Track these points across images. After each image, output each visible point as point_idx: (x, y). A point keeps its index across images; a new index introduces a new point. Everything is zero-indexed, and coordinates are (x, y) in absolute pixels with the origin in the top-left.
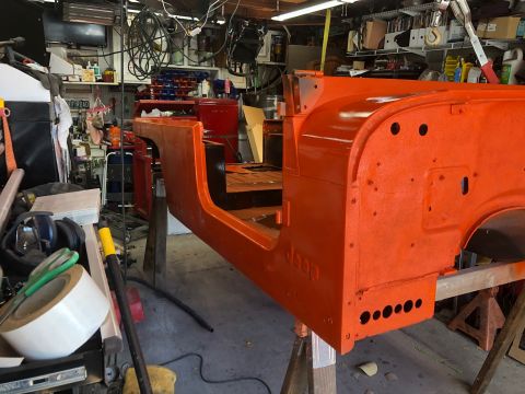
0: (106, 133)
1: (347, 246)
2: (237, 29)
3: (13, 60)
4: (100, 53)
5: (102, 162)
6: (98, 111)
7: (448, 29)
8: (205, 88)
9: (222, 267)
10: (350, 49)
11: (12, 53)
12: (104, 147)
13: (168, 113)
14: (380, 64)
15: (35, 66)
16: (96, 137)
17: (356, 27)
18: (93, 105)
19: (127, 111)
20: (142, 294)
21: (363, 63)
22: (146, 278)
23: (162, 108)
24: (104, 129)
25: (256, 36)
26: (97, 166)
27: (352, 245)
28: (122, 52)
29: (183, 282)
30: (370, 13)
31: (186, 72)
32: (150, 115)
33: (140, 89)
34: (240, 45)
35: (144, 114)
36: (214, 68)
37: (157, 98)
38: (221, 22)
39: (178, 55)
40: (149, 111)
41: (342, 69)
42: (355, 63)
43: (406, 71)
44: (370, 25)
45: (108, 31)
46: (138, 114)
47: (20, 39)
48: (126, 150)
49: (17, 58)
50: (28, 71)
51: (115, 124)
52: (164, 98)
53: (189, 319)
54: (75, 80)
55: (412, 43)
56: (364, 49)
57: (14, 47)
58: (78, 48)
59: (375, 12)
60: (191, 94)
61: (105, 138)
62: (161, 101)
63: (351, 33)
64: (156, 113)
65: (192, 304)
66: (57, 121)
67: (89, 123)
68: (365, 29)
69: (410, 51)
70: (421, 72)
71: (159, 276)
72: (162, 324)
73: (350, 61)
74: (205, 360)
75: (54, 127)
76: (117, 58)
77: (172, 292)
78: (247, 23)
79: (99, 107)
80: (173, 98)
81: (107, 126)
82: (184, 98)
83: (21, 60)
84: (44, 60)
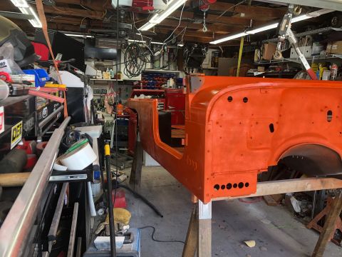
0: (115, 107)
1: (206, 151)
2: (190, 49)
3: (70, 69)
4: (114, 63)
5: (112, 124)
6: (111, 95)
7: (312, 48)
8: (171, 82)
9: (174, 185)
10: (256, 59)
11: (69, 66)
12: (114, 115)
13: (149, 97)
14: (272, 69)
15: (79, 72)
16: (109, 110)
17: (258, 47)
18: (109, 92)
19: (127, 95)
20: (127, 196)
21: (264, 68)
22: (129, 186)
23: (146, 94)
24: (114, 106)
25: (201, 53)
26: (109, 126)
27: (208, 151)
28: (116, 65)
29: (150, 191)
30: (266, 39)
31: (162, 74)
32: (139, 98)
33: (135, 83)
34: (191, 58)
35: (136, 96)
36: (177, 71)
37: (144, 88)
38: (181, 46)
39: (157, 64)
40: (138, 96)
41: (250, 71)
42: (259, 68)
43: (287, 72)
44: (266, 46)
45: (119, 51)
46: (133, 97)
47: (73, 59)
48: (125, 117)
49: (71, 68)
50: (75, 74)
51: (120, 102)
52: (148, 88)
53: (151, 210)
54: (100, 78)
55: (292, 56)
56: (263, 60)
57: (71, 63)
58: (103, 61)
59: (270, 38)
60: (163, 86)
61: (114, 110)
62: (146, 90)
63: (256, 50)
64: (142, 96)
65: (154, 203)
66: (87, 96)
67: (106, 102)
68: (263, 48)
69: (291, 60)
70: (296, 73)
71: (137, 186)
72: (136, 211)
73: (256, 67)
74: (157, 231)
75: (85, 99)
76: (123, 66)
77: (144, 195)
78: (196, 45)
79: (112, 93)
80: (153, 88)
81: (115, 103)
82: (160, 88)
83: (73, 69)
84: (83, 69)
